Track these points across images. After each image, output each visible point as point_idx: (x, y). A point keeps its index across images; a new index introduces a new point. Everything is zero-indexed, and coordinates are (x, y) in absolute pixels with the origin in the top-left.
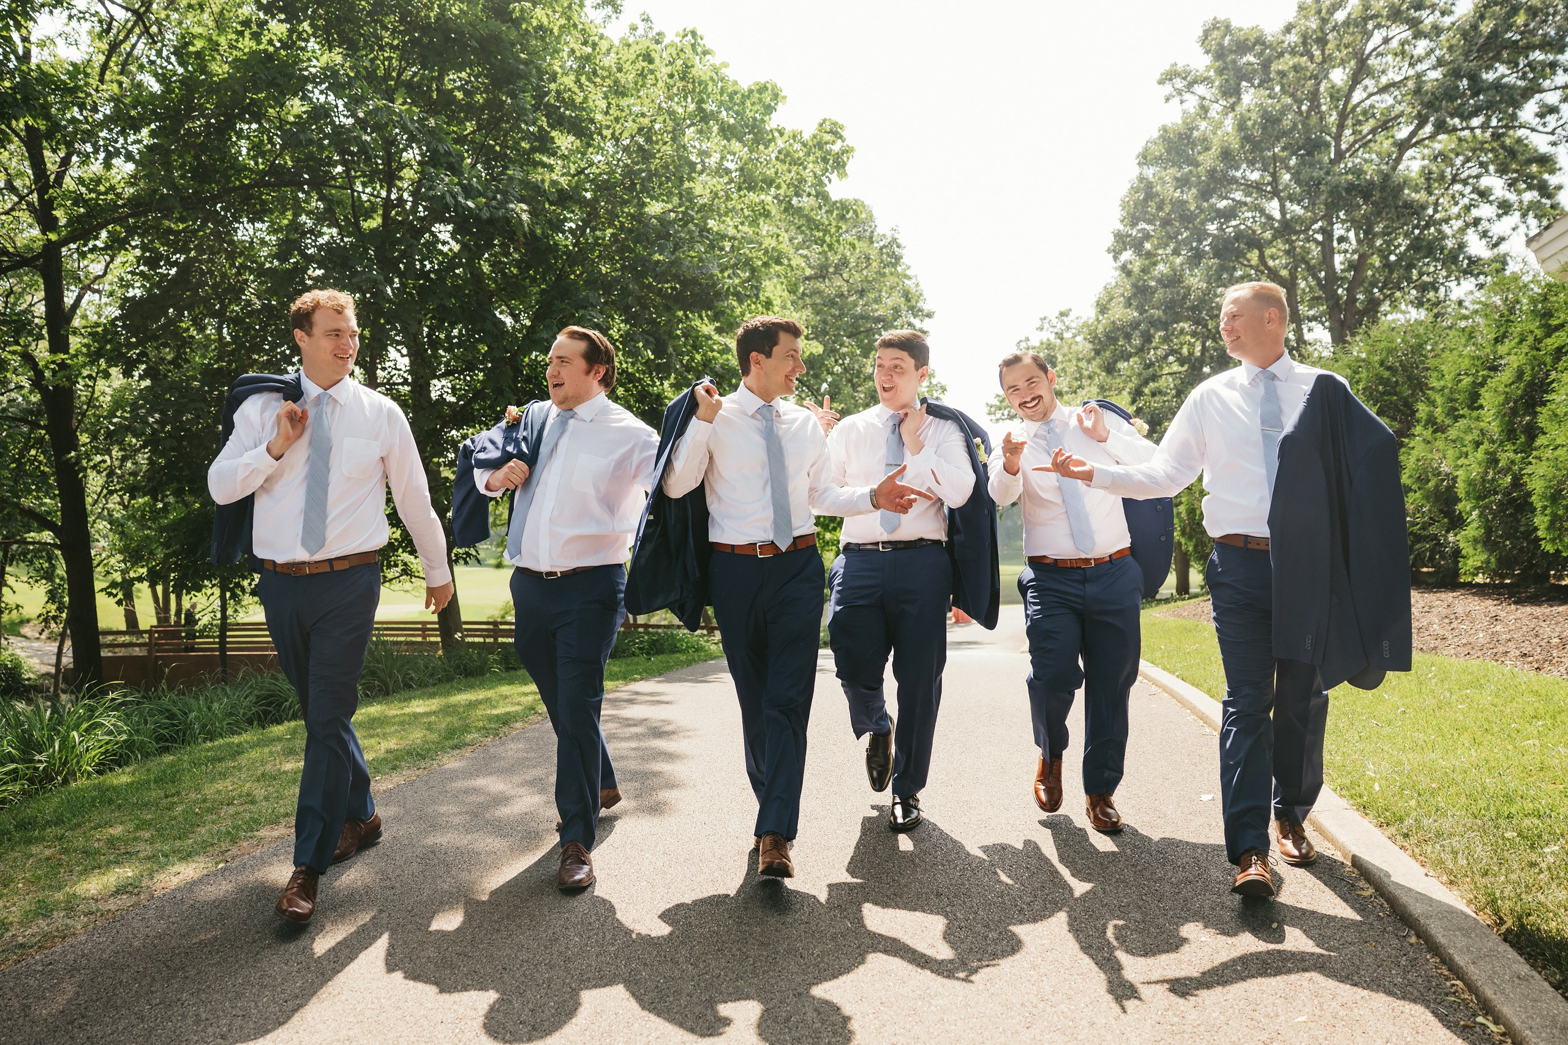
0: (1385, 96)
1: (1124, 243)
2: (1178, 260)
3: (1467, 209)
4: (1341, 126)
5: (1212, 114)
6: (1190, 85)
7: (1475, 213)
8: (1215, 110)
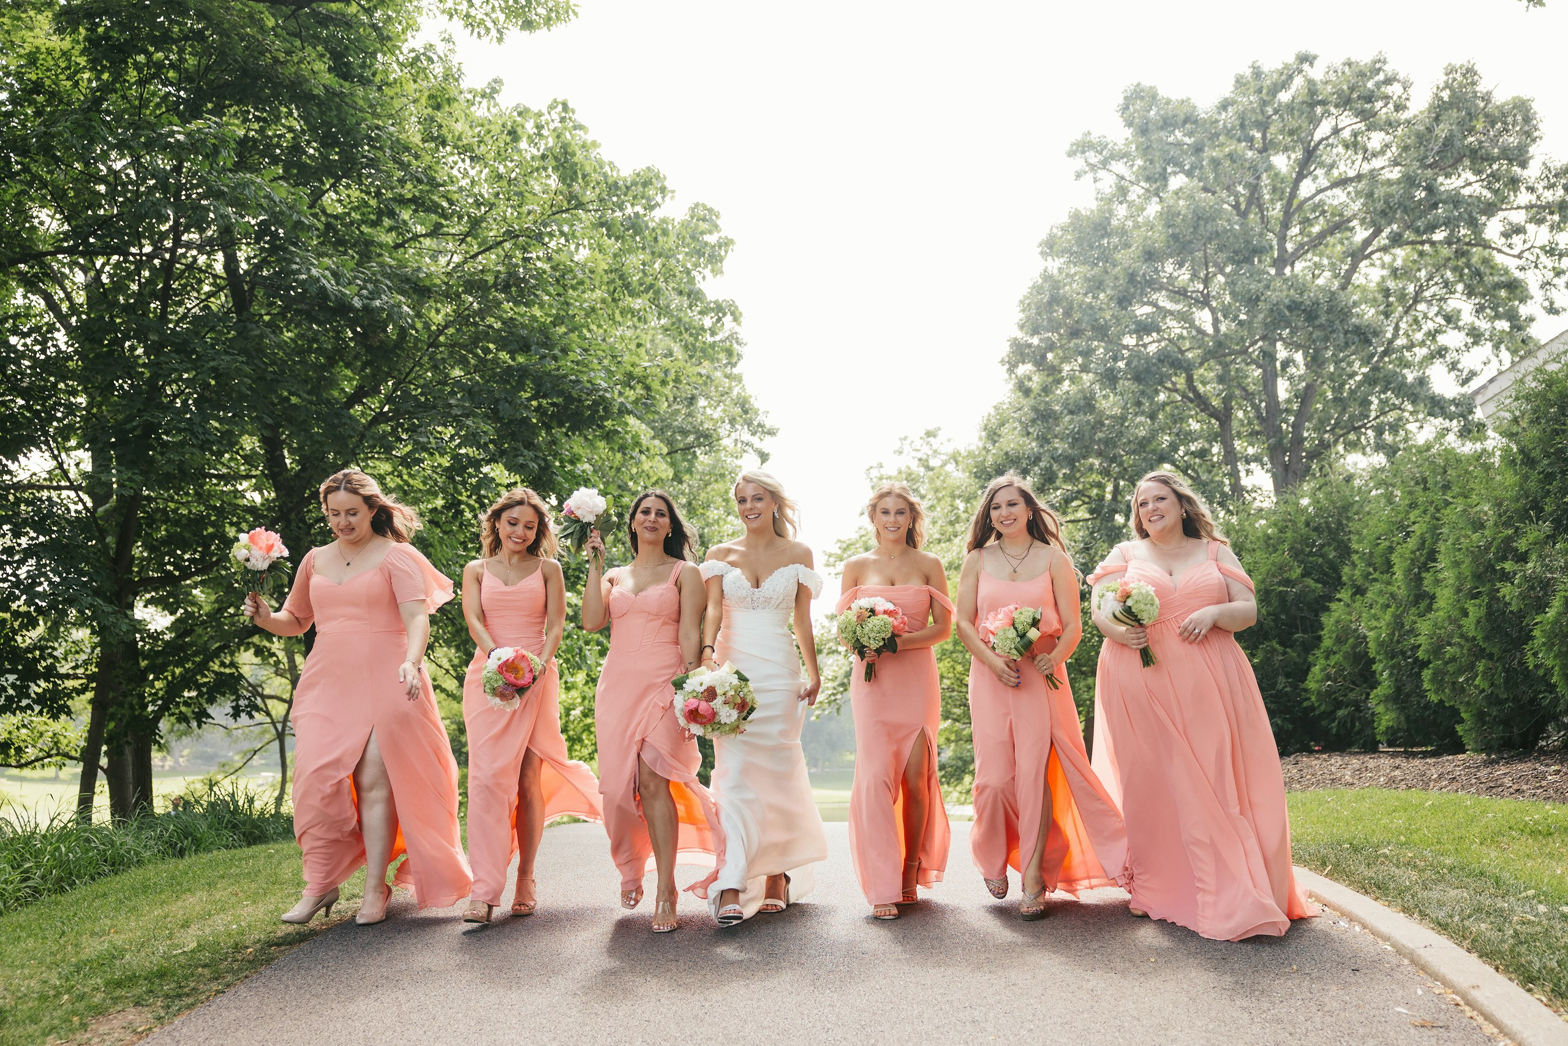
0: (1337, 191)
1: (1022, 354)
2: (1087, 378)
3: (1433, 335)
4: (1286, 225)
5: (1132, 196)
6: (1104, 164)
7: (1442, 339)
8: (1135, 193)
